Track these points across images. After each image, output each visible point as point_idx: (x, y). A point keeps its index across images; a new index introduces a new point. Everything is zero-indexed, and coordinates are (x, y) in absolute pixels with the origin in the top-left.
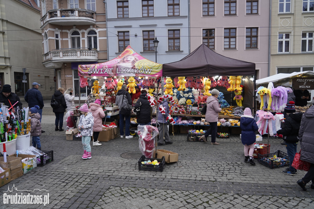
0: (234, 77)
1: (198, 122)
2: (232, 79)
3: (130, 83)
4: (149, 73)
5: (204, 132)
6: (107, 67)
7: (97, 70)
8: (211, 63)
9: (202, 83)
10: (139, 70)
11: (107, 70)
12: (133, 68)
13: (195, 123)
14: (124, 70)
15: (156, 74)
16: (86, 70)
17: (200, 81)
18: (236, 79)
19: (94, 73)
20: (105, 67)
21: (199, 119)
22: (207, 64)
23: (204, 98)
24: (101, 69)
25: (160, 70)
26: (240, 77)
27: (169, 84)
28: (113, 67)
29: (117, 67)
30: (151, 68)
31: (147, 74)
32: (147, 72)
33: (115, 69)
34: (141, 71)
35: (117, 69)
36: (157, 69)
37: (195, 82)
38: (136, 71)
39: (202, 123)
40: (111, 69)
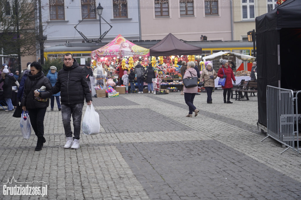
0: (190, 56)
1: (171, 83)
2: (189, 57)
3: (130, 61)
4: (142, 54)
5: (175, 88)
6: (115, 51)
7: (109, 53)
8: (177, 48)
9: (170, 59)
10: (135, 52)
11: (115, 53)
12: (132, 51)
13: (169, 84)
14: (126, 53)
15: (146, 55)
16: (102, 53)
17: (169, 58)
18: (192, 57)
19: (107, 55)
20: (114, 51)
21: (172, 81)
22: (175, 49)
23: (171, 70)
24: (112, 53)
25: (148, 52)
26: (194, 56)
27: (154, 60)
28: (119, 51)
29: (122, 51)
30: (143, 51)
31: (140, 55)
32: (140, 54)
33: (120, 52)
34: (137, 54)
35: (122, 52)
36: (147, 52)
37: (166, 59)
38: (133, 53)
39: (174, 84)
40: (118, 52)
